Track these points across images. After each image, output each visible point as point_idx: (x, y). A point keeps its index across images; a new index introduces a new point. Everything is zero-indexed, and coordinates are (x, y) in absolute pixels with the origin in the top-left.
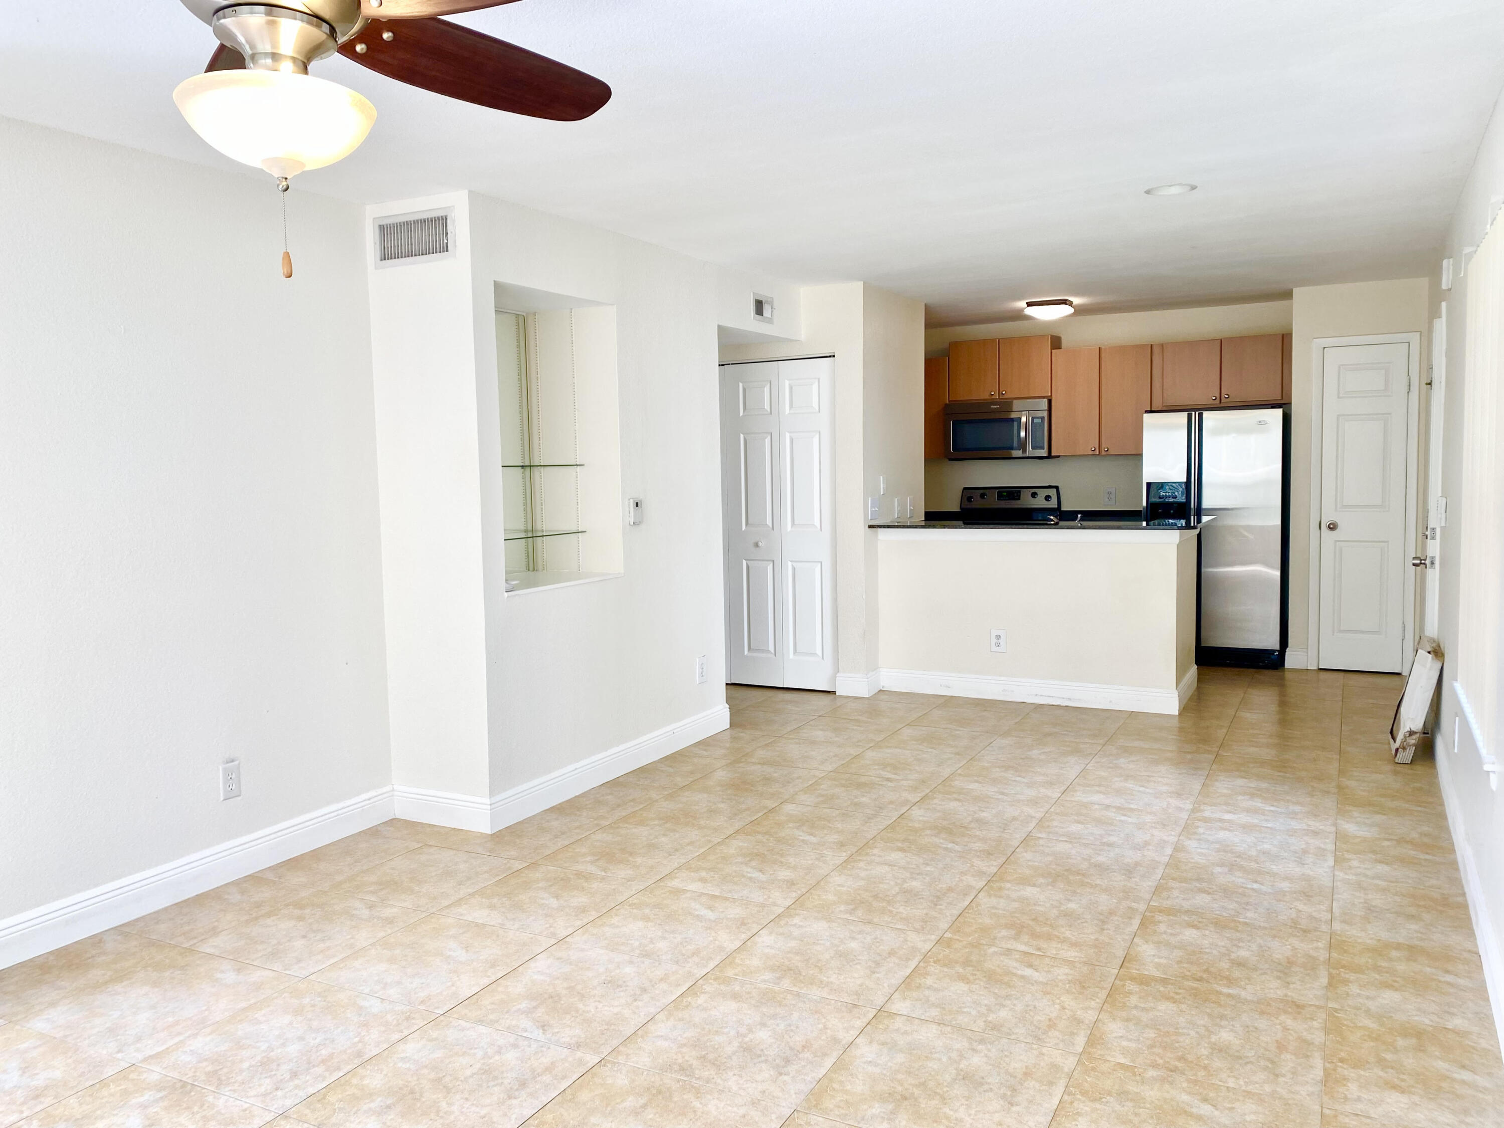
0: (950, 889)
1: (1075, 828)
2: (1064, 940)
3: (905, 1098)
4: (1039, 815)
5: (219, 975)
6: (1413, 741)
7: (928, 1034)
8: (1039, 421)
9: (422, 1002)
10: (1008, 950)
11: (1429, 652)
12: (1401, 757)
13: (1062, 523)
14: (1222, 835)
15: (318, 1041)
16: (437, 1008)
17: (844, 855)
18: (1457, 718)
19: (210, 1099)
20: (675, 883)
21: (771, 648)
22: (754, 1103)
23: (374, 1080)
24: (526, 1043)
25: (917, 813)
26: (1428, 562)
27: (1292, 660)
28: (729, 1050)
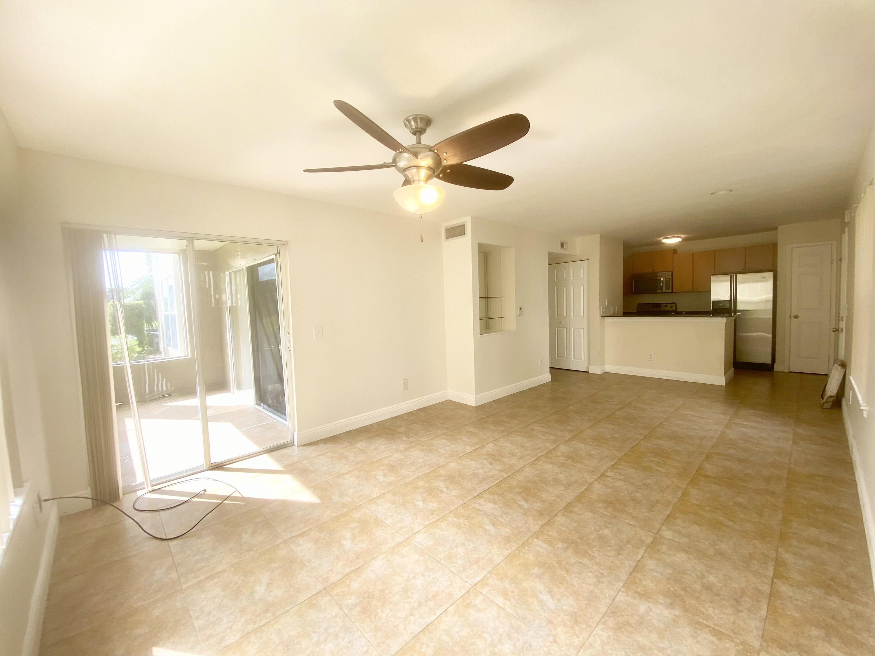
0: (629, 438)
1: (681, 422)
2: (674, 459)
3: (611, 503)
4: (666, 417)
5: (402, 438)
6: (832, 400)
7: (619, 484)
8: (668, 279)
9: (456, 452)
10: (652, 460)
11: (840, 365)
12: (826, 406)
13: (677, 315)
14: (742, 429)
15: (427, 459)
16: (460, 454)
17: (591, 424)
18: (851, 391)
19: (399, 471)
20: (532, 427)
21: (566, 357)
22: (557, 497)
23: (442, 472)
24: (485, 468)
25: (618, 413)
26: (840, 330)
27: (777, 367)
28: (550, 479)
